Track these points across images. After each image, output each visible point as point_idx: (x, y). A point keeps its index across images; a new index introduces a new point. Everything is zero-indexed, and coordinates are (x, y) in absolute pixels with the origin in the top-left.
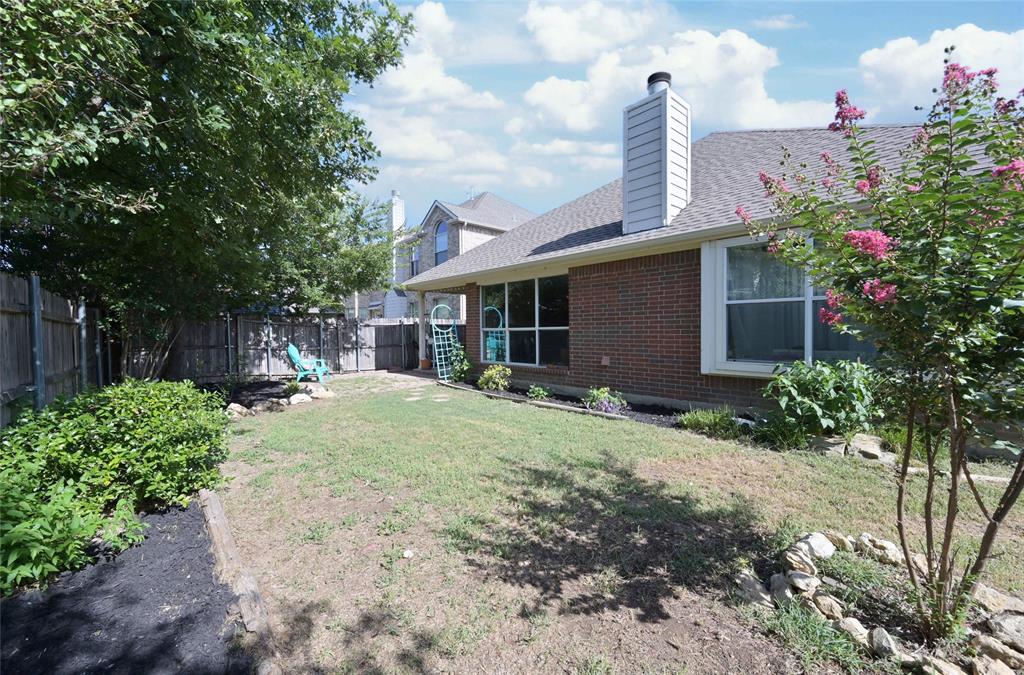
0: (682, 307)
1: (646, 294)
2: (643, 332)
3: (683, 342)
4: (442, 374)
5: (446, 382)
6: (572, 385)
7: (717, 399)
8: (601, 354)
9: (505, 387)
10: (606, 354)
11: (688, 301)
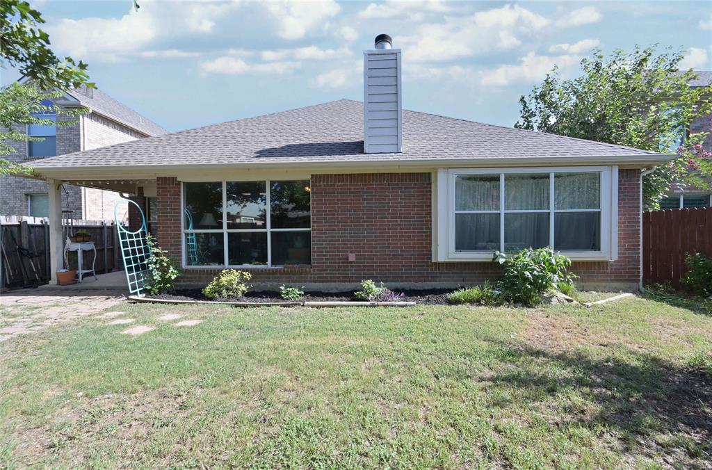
0: (418, 214)
1: (389, 203)
2: (386, 233)
3: (418, 240)
4: (134, 288)
5: (141, 297)
6: (315, 282)
7: (442, 279)
8: (347, 252)
9: (243, 292)
10: (351, 252)
11: (422, 210)
